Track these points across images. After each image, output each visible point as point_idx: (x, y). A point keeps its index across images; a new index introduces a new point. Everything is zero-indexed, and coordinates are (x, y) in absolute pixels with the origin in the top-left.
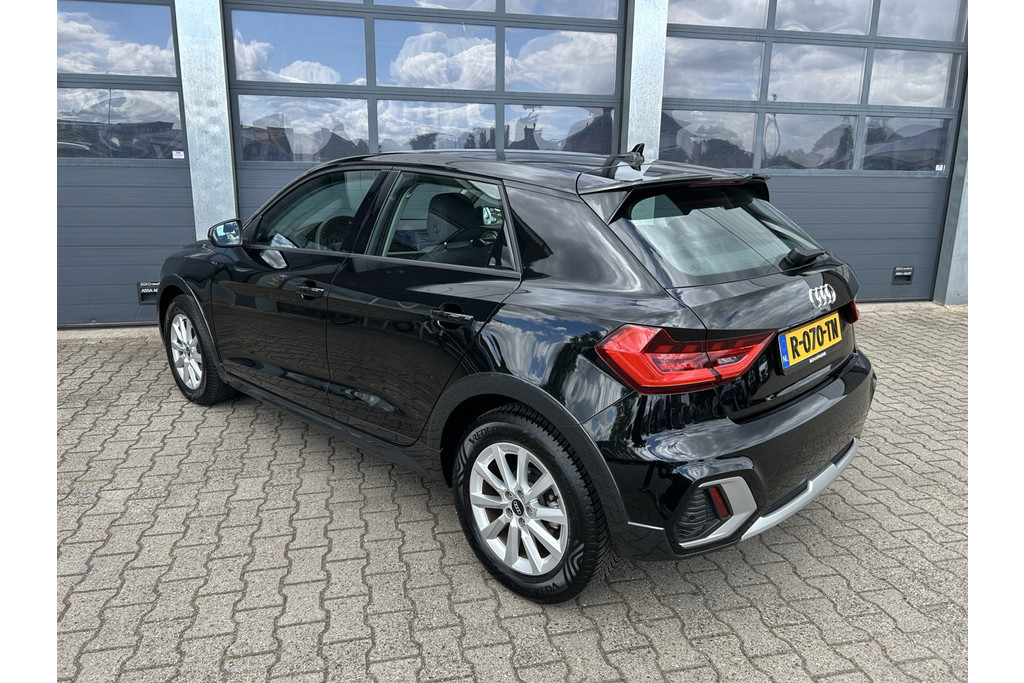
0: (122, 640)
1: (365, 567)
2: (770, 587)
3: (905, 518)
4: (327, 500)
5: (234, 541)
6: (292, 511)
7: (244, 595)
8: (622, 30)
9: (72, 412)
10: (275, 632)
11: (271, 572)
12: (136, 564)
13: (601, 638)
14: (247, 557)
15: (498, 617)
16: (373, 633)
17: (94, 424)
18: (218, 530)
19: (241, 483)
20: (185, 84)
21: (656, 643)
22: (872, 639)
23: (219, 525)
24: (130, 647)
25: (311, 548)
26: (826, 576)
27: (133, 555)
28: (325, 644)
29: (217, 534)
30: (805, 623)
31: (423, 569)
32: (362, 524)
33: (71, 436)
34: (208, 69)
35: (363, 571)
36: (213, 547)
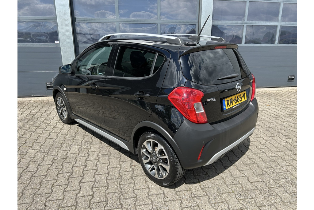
0: (28, 201)
1: (107, 177)
2: (240, 186)
3: (287, 161)
4: (98, 154)
5: (67, 167)
6: (86, 157)
7: (68, 186)
9: (23, 124)
10: (76, 199)
11: (77, 178)
12: (36, 175)
13: (181, 203)
14: (70, 173)
15: (148, 195)
16: (107, 200)
17: (29, 128)
18: (63, 164)
19: (72, 148)
20: (58, 19)
21: (200, 205)
22: (273, 205)
23: (63, 162)
24: (30, 203)
25: (91, 170)
26: (259, 182)
27: (35, 172)
28: (91, 203)
29: (62, 165)
30: (251, 198)
31: (126, 178)
32: (108, 162)
33: (22, 132)
34: (65, 14)
35: (107, 178)
36: (60, 169)
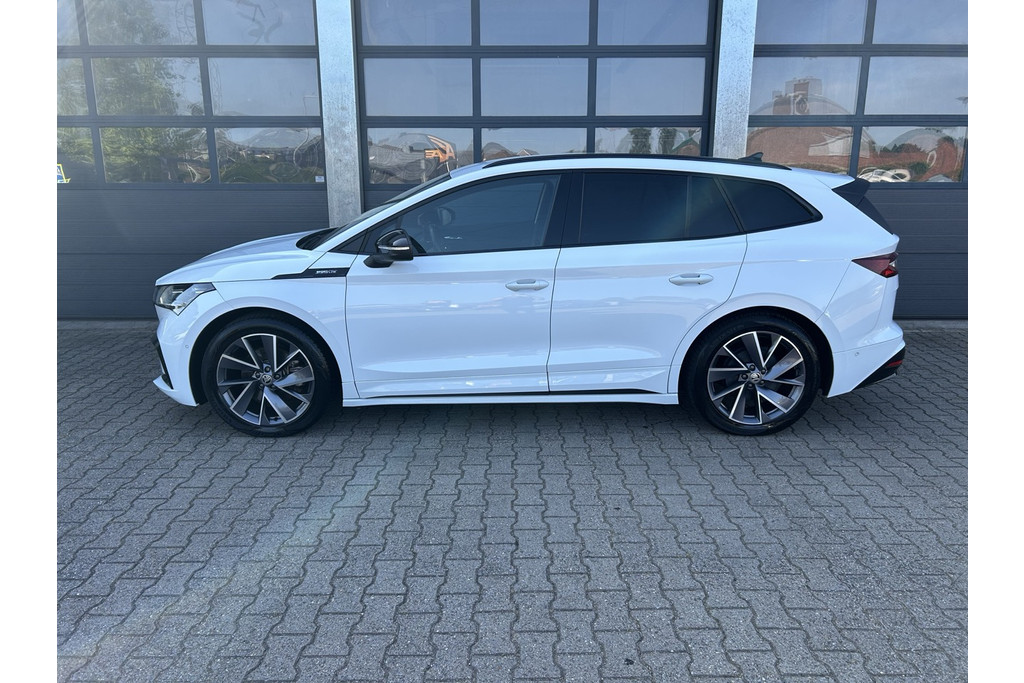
1: (396, 501)
2: (713, 547)
3: (879, 509)
4: (386, 454)
5: (310, 476)
6: (358, 460)
7: (306, 511)
8: (711, 54)
10: (319, 535)
11: (329, 498)
12: (241, 484)
13: (551, 565)
14: (316, 487)
15: (480, 542)
16: (386, 543)
20: (325, 122)
21: (593, 572)
22: (777, 590)
24: (224, 533)
25: (362, 485)
27: (242, 479)
28: (350, 546)
29: (300, 470)
31: (438, 507)
32: (406, 472)
34: (343, 109)
35: (394, 504)
36: (295, 479)
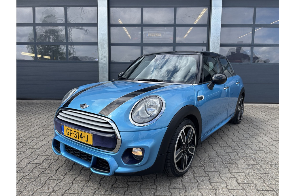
8: (209, 26)
20: (99, 44)
34: (104, 40)
